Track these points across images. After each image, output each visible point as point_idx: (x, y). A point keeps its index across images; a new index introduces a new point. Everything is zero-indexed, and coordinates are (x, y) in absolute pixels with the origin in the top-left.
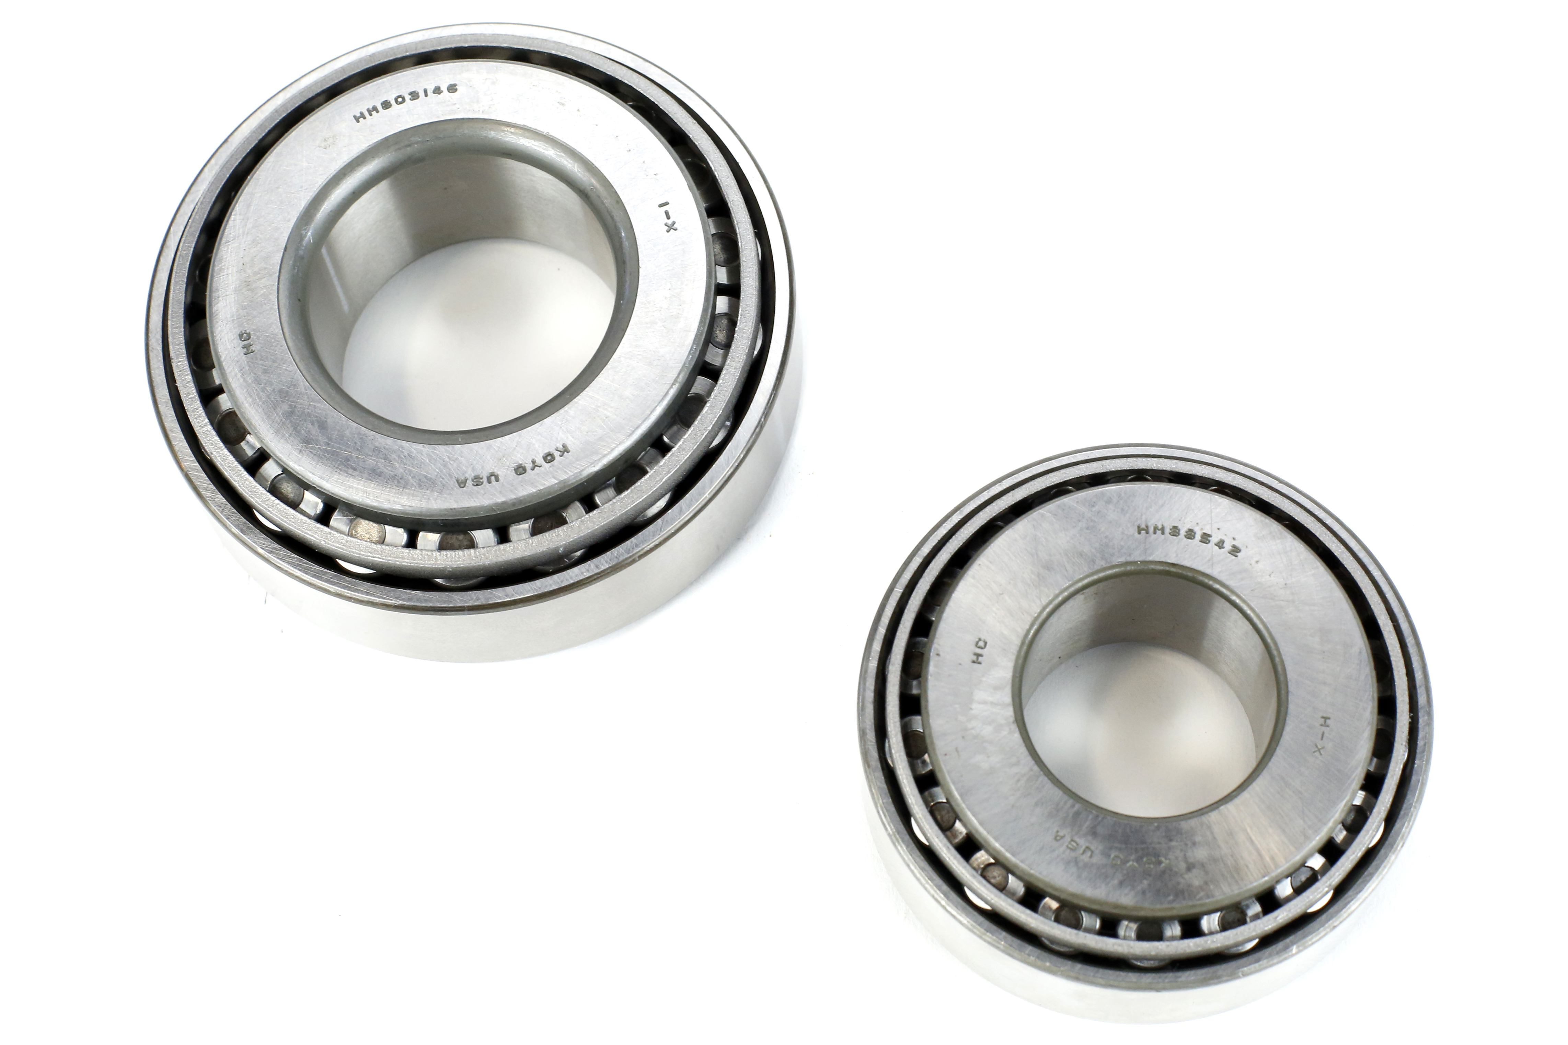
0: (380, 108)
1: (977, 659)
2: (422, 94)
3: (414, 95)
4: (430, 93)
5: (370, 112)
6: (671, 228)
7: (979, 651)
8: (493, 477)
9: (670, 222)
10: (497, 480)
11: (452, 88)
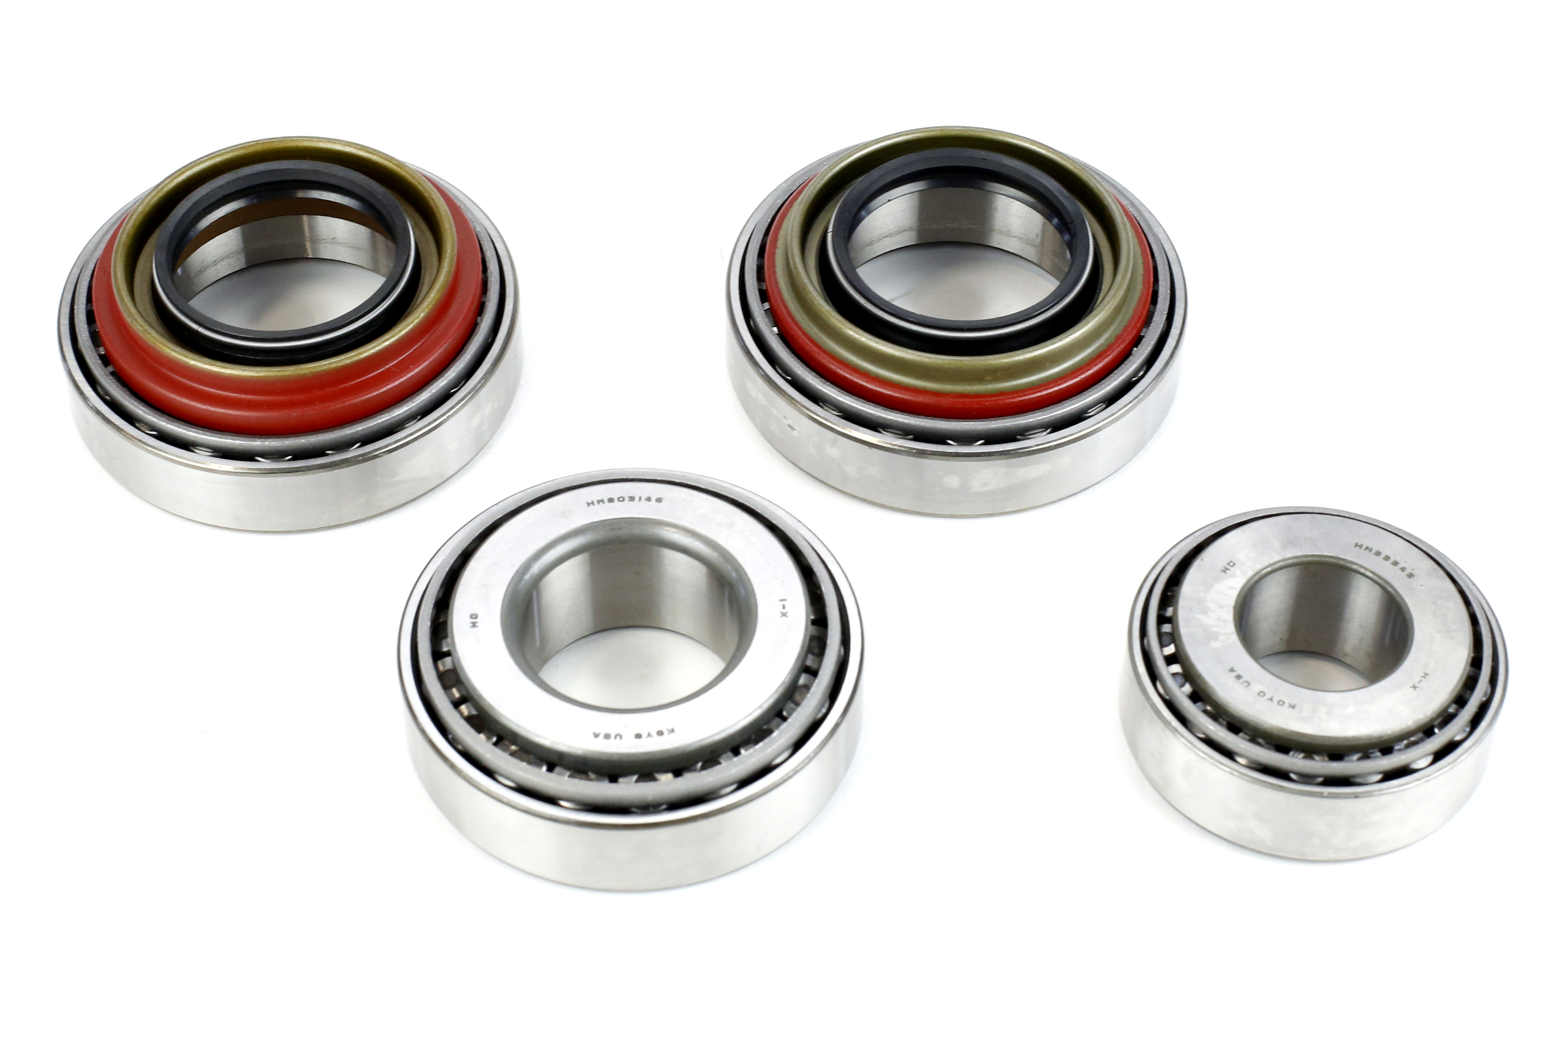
0: (606, 501)
1: (1225, 570)
2: (637, 499)
3: (632, 499)
4: (643, 499)
5: (599, 502)
6: (784, 615)
7: (1228, 567)
8: (619, 736)
9: (784, 611)
10: (621, 737)
11: (659, 500)
